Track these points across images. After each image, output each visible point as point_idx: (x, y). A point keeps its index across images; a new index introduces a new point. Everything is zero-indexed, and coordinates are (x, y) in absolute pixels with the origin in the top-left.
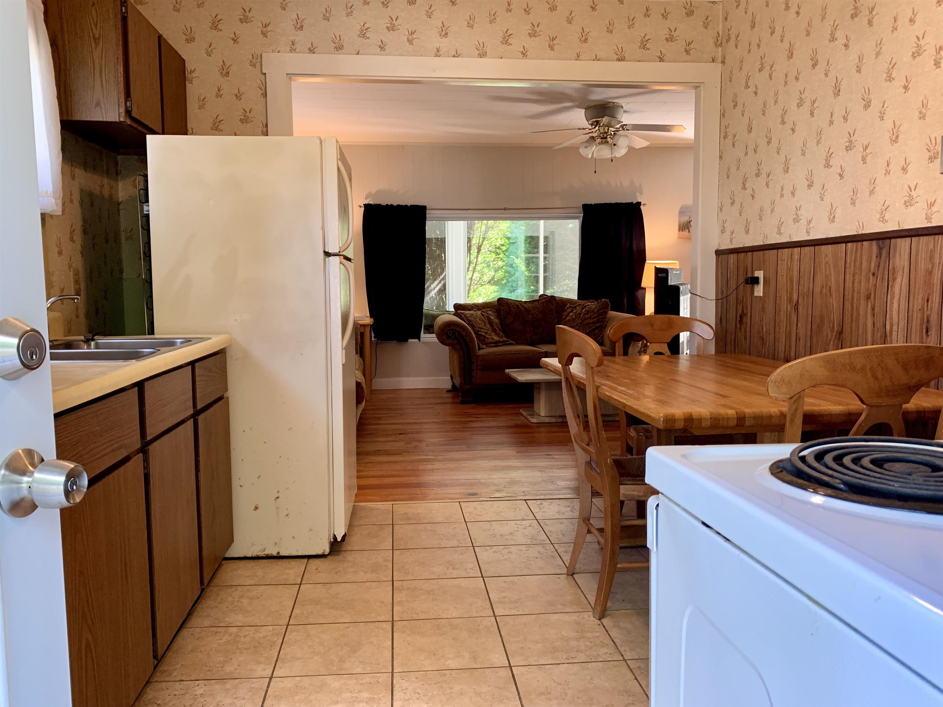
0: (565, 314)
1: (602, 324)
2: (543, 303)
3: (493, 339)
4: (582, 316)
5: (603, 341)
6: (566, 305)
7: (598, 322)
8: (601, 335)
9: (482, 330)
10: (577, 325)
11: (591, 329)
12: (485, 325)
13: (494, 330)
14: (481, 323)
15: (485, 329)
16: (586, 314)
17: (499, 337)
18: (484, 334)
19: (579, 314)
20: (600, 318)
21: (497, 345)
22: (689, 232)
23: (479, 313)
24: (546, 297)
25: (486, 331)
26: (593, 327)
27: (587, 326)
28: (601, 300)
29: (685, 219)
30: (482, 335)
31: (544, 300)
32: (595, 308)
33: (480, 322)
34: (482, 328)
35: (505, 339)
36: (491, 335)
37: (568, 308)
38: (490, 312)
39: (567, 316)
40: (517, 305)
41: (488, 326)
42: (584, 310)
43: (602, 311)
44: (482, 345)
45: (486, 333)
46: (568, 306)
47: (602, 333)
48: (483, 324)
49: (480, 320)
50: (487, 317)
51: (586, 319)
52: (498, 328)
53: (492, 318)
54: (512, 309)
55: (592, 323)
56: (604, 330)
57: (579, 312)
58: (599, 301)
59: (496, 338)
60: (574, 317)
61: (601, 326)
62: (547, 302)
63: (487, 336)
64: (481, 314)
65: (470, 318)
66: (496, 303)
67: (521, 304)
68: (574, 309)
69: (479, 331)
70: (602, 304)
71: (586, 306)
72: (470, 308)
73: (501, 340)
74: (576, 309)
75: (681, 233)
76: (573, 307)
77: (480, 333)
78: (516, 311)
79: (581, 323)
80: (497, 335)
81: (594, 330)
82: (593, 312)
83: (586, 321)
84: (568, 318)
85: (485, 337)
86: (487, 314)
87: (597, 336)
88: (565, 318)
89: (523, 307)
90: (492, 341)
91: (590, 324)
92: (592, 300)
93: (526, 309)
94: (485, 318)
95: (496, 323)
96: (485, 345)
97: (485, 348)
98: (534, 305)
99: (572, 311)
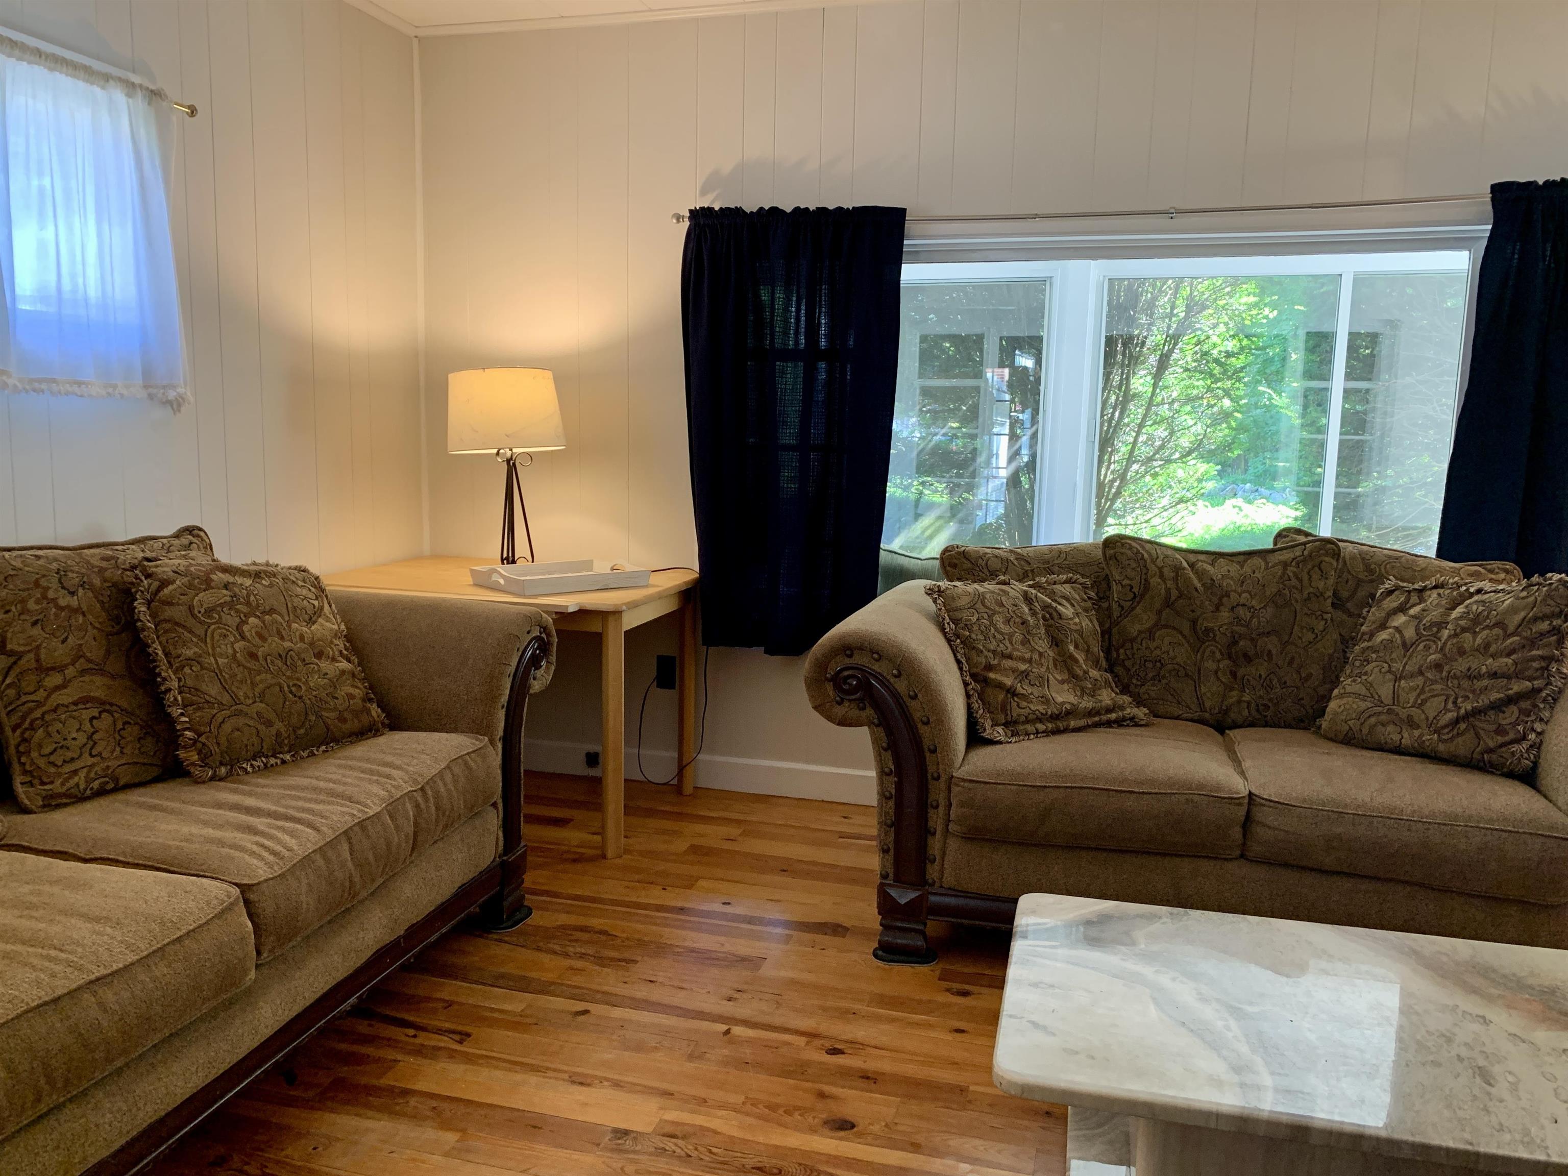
0: (1371, 617)
1: (1537, 683)
2: (1285, 565)
3: (1046, 700)
4: (1445, 633)
5: (1536, 764)
6: (1382, 579)
7: (1519, 675)
8: (1532, 736)
9: (1008, 663)
10: (1421, 673)
11: (1483, 701)
12: (1025, 642)
13: (1065, 662)
14: (1011, 636)
15: (1022, 660)
16: (1464, 630)
17: (1083, 690)
18: (1008, 681)
19: (1433, 624)
20: (1533, 659)
21: (1061, 725)
23: (1017, 588)
24: (1302, 539)
25: (1023, 667)
26: (1495, 696)
27: (1465, 683)
28: (1542, 574)
30: (1000, 686)
31: (1287, 556)
32: (1513, 610)
33: (1005, 629)
34: (1010, 657)
35: (1106, 697)
36: (1043, 681)
37: (1390, 592)
38: (1067, 589)
39: (1383, 626)
40: (1178, 569)
41: (1042, 645)
42: (1460, 609)
43: (1544, 626)
44: (995, 724)
45: (1025, 675)
46: (1387, 585)
47: (1538, 727)
48: (1018, 637)
49: (1008, 621)
50: (1046, 607)
51: (1462, 652)
52: (1088, 651)
53: (1067, 611)
54: (1155, 581)
55: (1494, 675)
56: (1546, 714)
57: (1435, 615)
58: (1536, 578)
59: (1064, 696)
60: (1410, 633)
61: (1537, 691)
62: (1300, 562)
63: (1023, 688)
64: (1026, 595)
65: (965, 615)
66: (1099, 553)
67: (1192, 565)
68: (1414, 598)
69: (989, 668)
70: (1548, 595)
71: (1471, 595)
72: (995, 564)
73: (1087, 703)
74: (1422, 600)
76: (1409, 592)
77: (992, 675)
78: (1168, 590)
79: (1438, 666)
80: (1074, 678)
81: (1498, 706)
82: (1499, 624)
83: (1461, 665)
84: (1384, 635)
85: (1012, 692)
86: (1052, 595)
87: (1511, 736)
88: (1372, 635)
89: (1200, 574)
90: (1041, 708)
91: (1479, 677)
92: (1496, 564)
93: (1211, 585)
94: (1034, 613)
95: (1080, 632)
96: (1006, 725)
97: (1000, 742)
98: (1247, 570)
99: (1402, 609)
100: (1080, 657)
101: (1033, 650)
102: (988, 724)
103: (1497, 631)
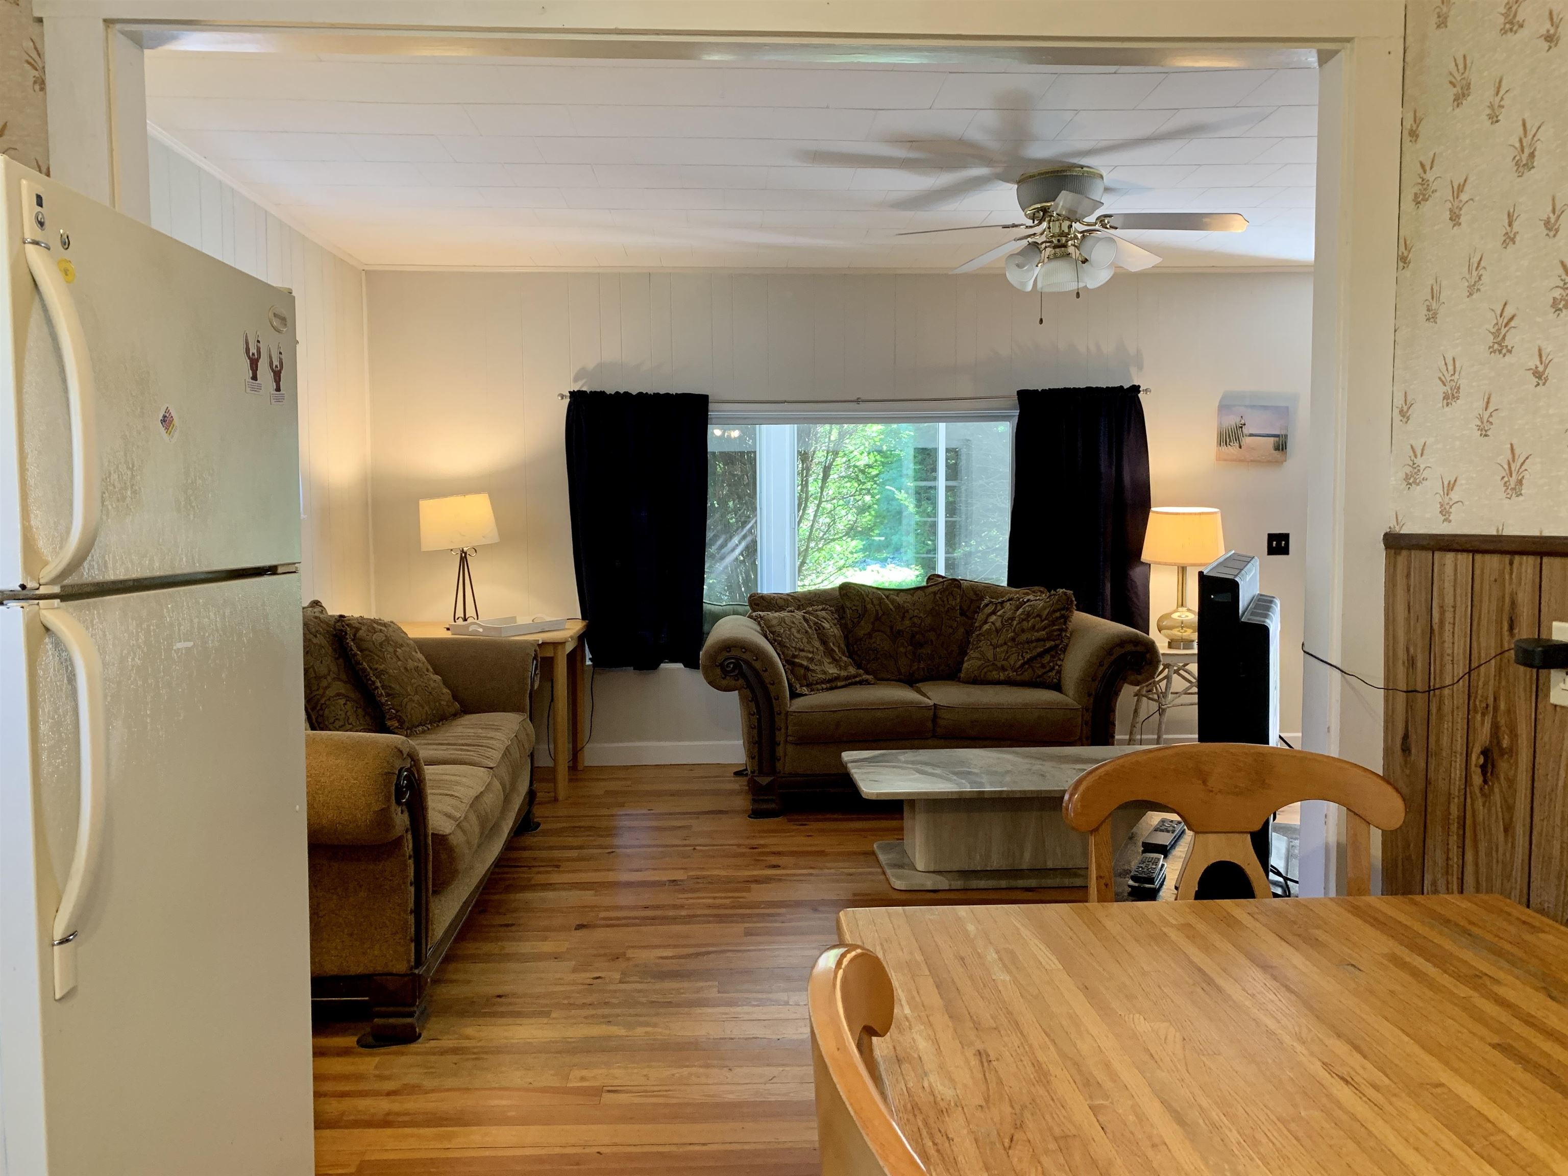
0: (979, 619)
1: (1058, 642)
2: (935, 593)
3: (825, 673)
4: (1015, 623)
5: (1059, 680)
6: (982, 599)
7: (1049, 638)
8: (1057, 667)
9: (803, 654)
10: (1005, 643)
11: (1035, 653)
12: (809, 642)
13: (829, 652)
14: (802, 639)
15: (809, 652)
16: (1023, 620)
17: (840, 666)
18: (805, 663)
19: (1009, 619)
20: (1054, 631)
21: (834, 685)
22: (1240, 447)
23: (799, 614)
24: (941, 580)
25: (810, 656)
26: (1040, 650)
27: (1026, 646)
28: (1055, 590)
29: (1231, 421)
30: (801, 665)
31: (935, 589)
32: (1044, 608)
33: (798, 636)
34: (803, 650)
35: (852, 670)
36: (821, 663)
37: (987, 605)
38: (823, 613)
39: (986, 622)
40: (880, 599)
41: (817, 644)
42: (1021, 610)
43: (1058, 614)
44: (801, 686)
45: (811, 660)
46: (986, 601)
47: (1059, 663)
48: (805, 640)
49: (798, 632)
50: (815, 623)
51: (1023, 631)
52: (839, 647)
53: (826, 625)
54: (869, 606)
55: (1038, 640)
56: (1062, 656)
57: (1009, 614)
58: (1053, 592)
59: (832, 670)
60: (998, 624)
61: (1057, 646)
62: (942, 592)
63: (812, 667)
64: (804, 617)
65: (777, 629)
66: (838, 593)
67: (887, 597)
68: (999, 607)
69: (794, 656)
70: (1059, 600)
71: (1025, 603)
72: (781, 603)
73: (844, 673)
74: (1003, 607)
75: (1224, 448)
76: (996, 604)
77: (797, 660)
78: (877, 611)
79: (1013, 639)
80: (835, 661)
81: (1041, 655)
82: (1039, 616)
83: (1024, 637)
84: (986, 627)
85: (807, 669)
86: (817, 617)
87: (1048, 668)
88: (981, 627)
89: (892, 602)
90: (823, 677)
91: (1032, 642)
92: (1036, 588)
93: (898, 607)
94: (810, 627)
95: (835, 636)
96: (807, 686)
97: (806, 695)
98: (916, 598)
99: (994, 613)
100: (836, 649)
101: (813, 647)
102: (798, 686)
103: (1038, 619)
